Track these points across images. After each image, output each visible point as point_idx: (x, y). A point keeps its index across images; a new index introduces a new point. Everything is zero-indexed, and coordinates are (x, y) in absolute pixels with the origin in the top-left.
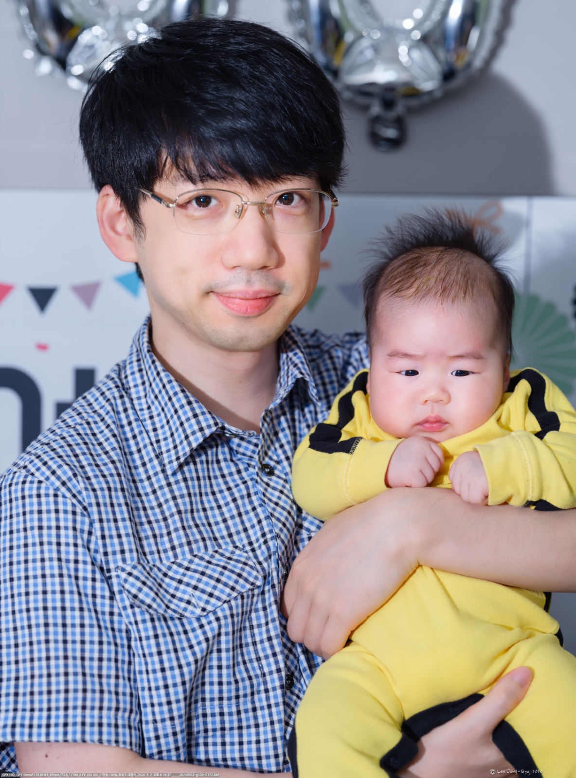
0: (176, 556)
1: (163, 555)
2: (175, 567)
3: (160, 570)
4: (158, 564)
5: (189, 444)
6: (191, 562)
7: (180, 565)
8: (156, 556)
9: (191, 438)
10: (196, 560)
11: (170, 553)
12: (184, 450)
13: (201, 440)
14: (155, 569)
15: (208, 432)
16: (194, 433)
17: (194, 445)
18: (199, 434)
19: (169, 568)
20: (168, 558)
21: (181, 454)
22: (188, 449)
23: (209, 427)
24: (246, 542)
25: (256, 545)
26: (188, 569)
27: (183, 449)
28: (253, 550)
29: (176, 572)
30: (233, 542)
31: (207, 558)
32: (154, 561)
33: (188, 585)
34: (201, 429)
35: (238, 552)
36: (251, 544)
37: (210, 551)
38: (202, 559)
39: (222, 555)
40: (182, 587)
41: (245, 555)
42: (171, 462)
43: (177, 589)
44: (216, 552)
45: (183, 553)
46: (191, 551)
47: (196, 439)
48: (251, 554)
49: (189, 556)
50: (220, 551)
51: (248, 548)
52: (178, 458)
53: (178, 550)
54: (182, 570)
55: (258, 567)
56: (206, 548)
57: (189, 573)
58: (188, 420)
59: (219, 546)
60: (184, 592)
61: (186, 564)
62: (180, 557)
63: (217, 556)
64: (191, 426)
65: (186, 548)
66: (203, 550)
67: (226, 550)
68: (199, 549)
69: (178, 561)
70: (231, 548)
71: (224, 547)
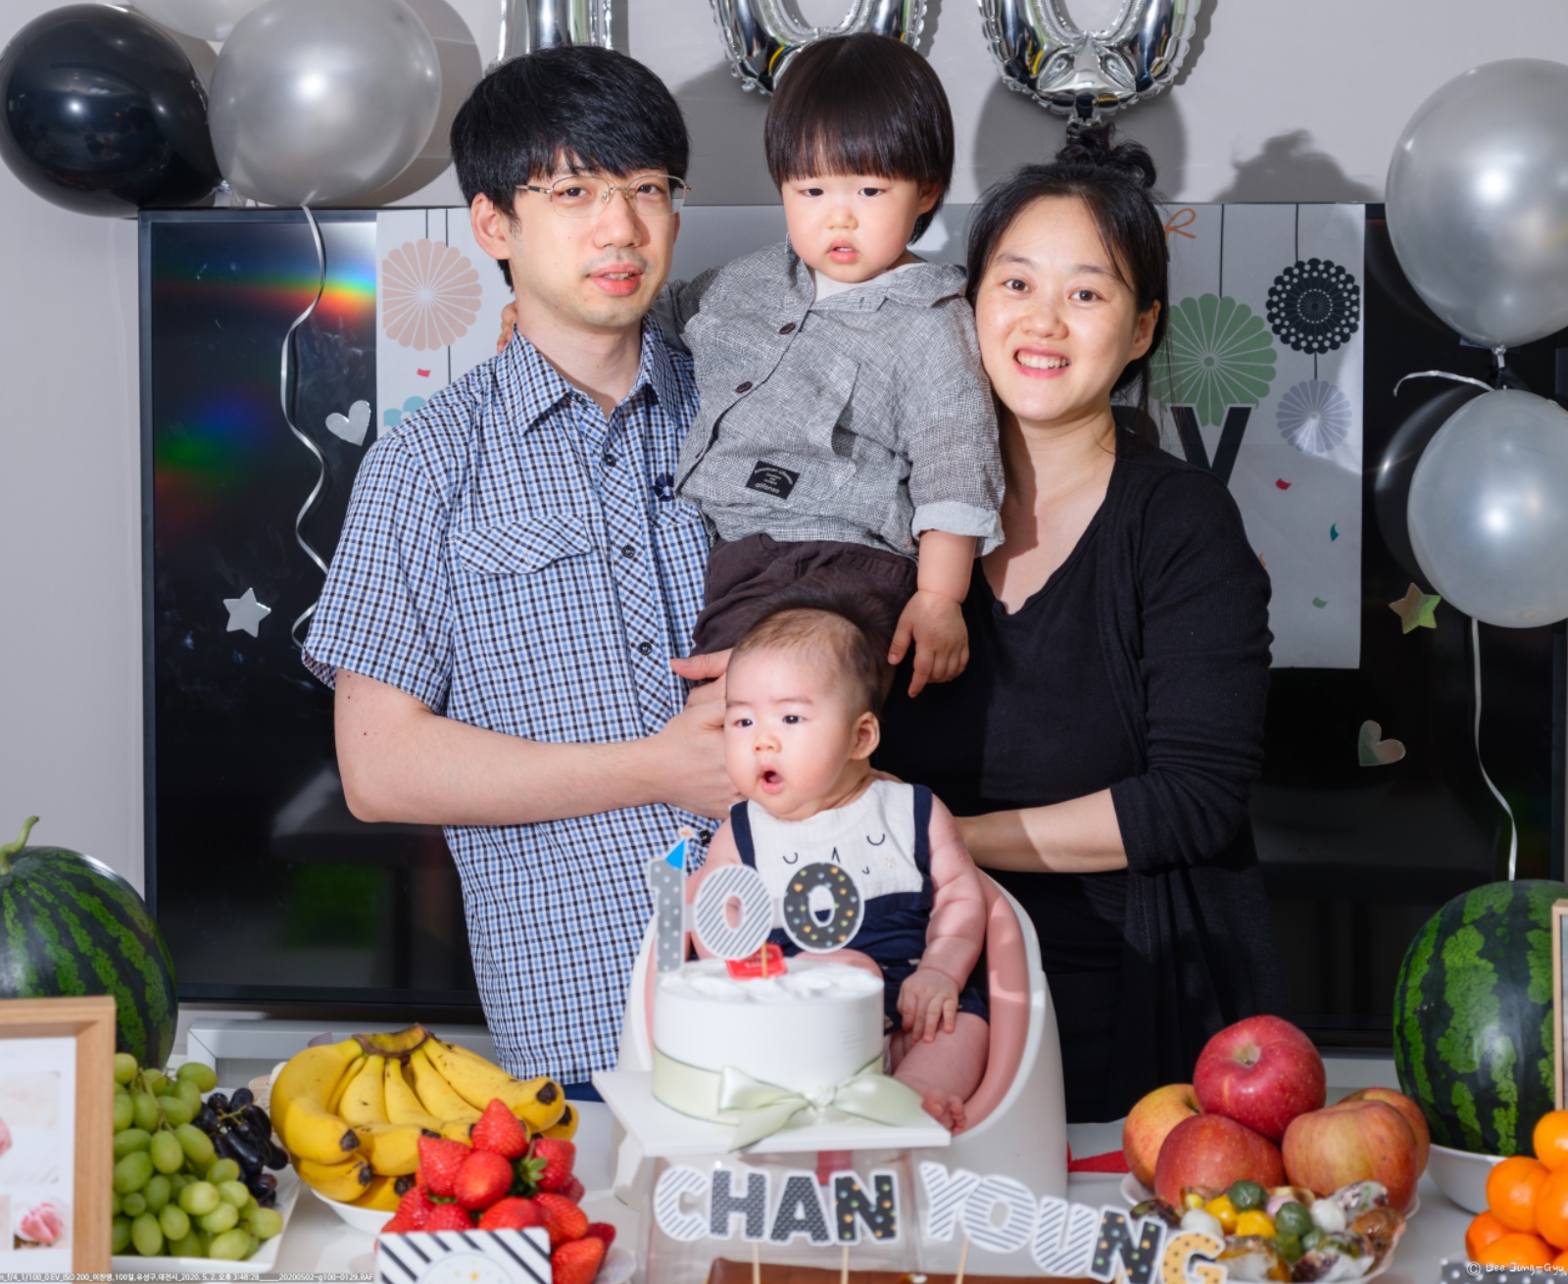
0: (517, 518)
1: (505, 517)
2: (515, 528)
3: (499, 530)
4: (499, 525)
5: (539, 408)
6: (530, 524)
7: (520, 526)
8: (498, 518)
9: (541, 403)
10: (535, 523)
11: (512, 516)
12: (533, 413)
13: (549, 405)
14: (494, 531)
15: (555, 399)
16: (543, 399)
17: (543, 410)
18: (548, 400)
19: (510, 528)
20: (510, 519)
21: (530, 416)
22: (536, 413)
23: (557, 394)
24: (585, 512)
25: (594, 518)
26: (526, 530)
27: (532, 411)
28: (590, 522)
29: (515, 532)
30: (574, 510)
31: (545, 522)
32: (495, 523)
33: (524, 545)
34: (550, 396)
35: (575, 520)
36: (590, 515)
37: (550, 516)
38: (540, 522)
39: (560, 521)
40: (519, 546)
41: (581, 524)
42: (522, 424)
43: (514, 548)
44: (555, 517)
45: (524, 516)
46: (531, 515)
47: (545, 405)
48: (587, 525)
49: (529, 519)
50: (560, 517)
51: (586, 518)
52: (528, 420)
53: (520, 514)
54: (520, 531)
55: (591, 538)
56: (546, 513)
57: (526, 534)
58: (540, 387)
59: (560, 512)
60: (520, 551)
61: (525, 525)
62: (521, 519)
63: (555, 521)
64: (542, 393)
65: (527, 512)
66: (543, 515)
67: (565, 517)
68: (539, 514)
69: (519, 522)
70: (570, 515)
71: (564, 513)
